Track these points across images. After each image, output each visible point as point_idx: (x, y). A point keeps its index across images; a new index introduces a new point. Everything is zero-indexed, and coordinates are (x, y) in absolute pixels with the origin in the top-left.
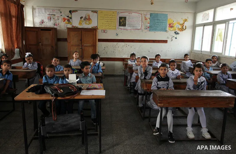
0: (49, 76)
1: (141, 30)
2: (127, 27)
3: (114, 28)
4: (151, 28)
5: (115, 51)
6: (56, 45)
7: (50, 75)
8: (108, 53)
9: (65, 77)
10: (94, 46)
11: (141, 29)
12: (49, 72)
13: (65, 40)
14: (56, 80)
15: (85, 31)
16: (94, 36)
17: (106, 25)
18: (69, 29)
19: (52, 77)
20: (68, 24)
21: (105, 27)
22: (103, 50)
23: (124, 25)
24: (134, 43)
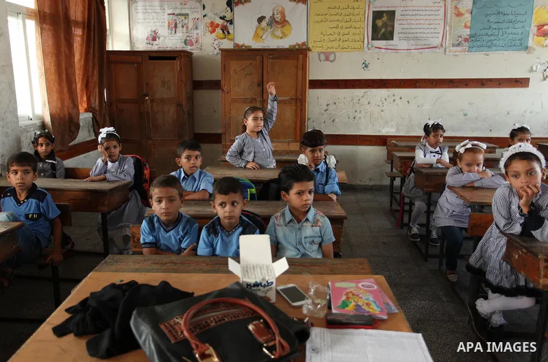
0: (163, 218)
1: (442, 50)
2: (396, 42)
3: (358, 45)
4: (476, 41)
5: (357, 115)
6: (191, 99)
7: (167, 214)
8: (337, 120)
10: (299, 102)
11: (442, 45)
12: (163, 205)
13: (215, 85)
14: (186, 234)
15: (274, 58)
16: (300, 72)
17: (332, 38)
18: (225, 53)
19: (173, 222)
21: (330, 45)
22: (323, 111)
23: (389, 36)
24: (417, 89)
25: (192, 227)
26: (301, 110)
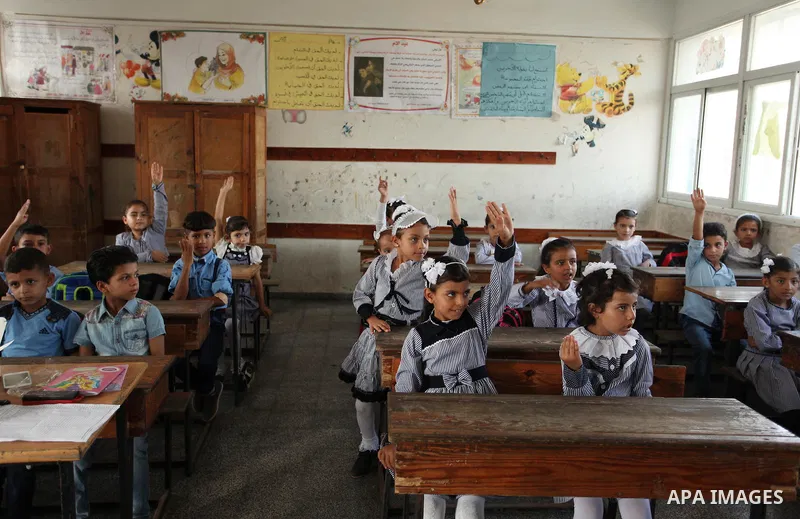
1: (447, 112)
2: (386, 99)
3: (335, 101)
4: (488, 102)
5: (337, 196)
8: (310, 203)
10: (246, 178)
11: (446, 106)
15: (209, 116)
16: (246, 137)
17: (301, 91)
18: (142, 107)
20: (145, 89)
21: (299, 100)
22: (291, 192)
23: (376, 90)
24: (418, 164)
26: (249, 189)
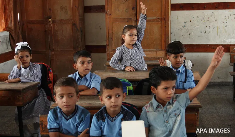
0: (64, 109)
5: (207, 29)
7: (67, 106)
8: (192, 34)
9: (106, 112)
10: (164, 20)
12: (64, 99)
13: (101, 9)
14: (81, 121)
19: (72, 112)
25: (85, 115)
26: (165, 27)
